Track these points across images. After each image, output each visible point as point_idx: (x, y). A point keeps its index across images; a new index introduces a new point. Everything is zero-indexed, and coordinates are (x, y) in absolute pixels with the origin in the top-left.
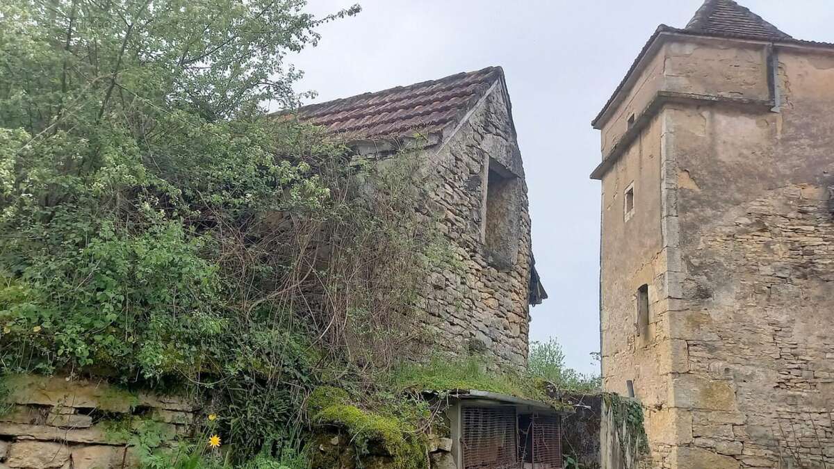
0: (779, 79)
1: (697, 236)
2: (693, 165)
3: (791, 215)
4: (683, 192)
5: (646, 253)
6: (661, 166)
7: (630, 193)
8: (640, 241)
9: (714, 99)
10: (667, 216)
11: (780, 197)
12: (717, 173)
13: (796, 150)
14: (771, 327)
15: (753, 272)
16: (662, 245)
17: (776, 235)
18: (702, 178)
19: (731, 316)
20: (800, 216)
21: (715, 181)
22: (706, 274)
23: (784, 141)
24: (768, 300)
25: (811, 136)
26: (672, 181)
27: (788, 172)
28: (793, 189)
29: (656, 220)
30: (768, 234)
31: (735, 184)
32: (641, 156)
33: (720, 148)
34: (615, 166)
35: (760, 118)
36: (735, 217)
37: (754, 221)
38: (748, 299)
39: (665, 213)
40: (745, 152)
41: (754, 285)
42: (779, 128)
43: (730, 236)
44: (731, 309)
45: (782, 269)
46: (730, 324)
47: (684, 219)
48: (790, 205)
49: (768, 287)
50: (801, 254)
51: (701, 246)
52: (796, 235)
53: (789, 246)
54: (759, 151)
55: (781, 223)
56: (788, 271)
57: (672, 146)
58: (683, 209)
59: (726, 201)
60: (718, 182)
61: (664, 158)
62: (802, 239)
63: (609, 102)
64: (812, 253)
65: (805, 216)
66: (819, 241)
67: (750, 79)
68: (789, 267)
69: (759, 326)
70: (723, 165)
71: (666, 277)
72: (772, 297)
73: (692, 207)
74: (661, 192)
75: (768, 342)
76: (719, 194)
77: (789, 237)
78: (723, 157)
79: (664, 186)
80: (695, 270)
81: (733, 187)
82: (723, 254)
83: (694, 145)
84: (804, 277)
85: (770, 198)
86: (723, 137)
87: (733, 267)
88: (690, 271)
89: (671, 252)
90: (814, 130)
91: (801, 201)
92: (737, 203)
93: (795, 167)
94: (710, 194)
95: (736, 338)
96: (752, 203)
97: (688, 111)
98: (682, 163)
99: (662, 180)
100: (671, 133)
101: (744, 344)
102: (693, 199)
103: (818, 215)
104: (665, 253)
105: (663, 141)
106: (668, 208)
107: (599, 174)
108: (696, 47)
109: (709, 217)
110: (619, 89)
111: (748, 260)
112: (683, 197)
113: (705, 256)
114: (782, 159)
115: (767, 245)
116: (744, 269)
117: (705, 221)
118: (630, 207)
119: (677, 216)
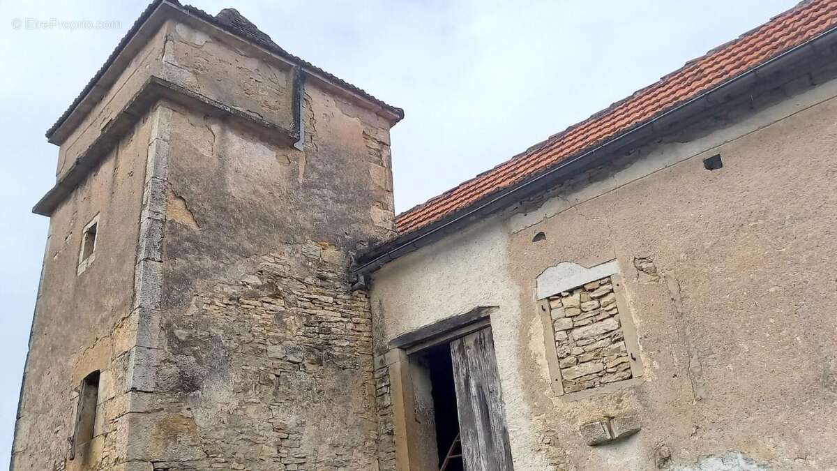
0: (304, 111)
1: (188, 294)
2: (192, 193)
3: (309, 280)
4: (174, 228)
5: (104, 321)
6: (145, 185)
7: (92, 233)
8: (97, 303)
9: (228, 109)
10: (146, 260)
11: (298, 255)
12: (224, 210)
13: (318, 201)
14: (276, 434)
15: (258, 353)
16: (133, 305)
17: (291, 305)
18: (202, 211)
19: (225, 419)
20: (319, 282)
21: (219, 220)
22: (195, 354)
23: (306, 186)
24: (275, 394)
25: (335, 188)
26: (160, 209)
27: (309, 226)
28: (312, 248)
29: (128, 267)
30: (280, 302)
31: (246, 228)
32: (115, 175)
33: (230, 178)
34: (73, 195)
35: (281, 152)
36: (243, 274)
37: (265, 282)
38: (250, 392)
39: (142, 256)
40: (261, 189)
41: (259, 372)
42: (302, 170)
43: (234, 299)
44: (227, 408)
45: (294, 350)
46: (223, 432)
47: (171, 268)
48: (307, 267)
49: (277, 376)
50: (317, 332)
51: (193, 310)
52: (312, 306)
53: (305, 319)
54: (278, 192)
55: (297, 288)
56: (299, 354)
57: (165, 159)
58: (172, 253)
59: (233, 250)
60: (224, 223)
61: (150, 174)
62: (320, 312)
63: (77, 102)
64: (329, 331)
65: (324, 283)
66: (336, 317)
67: (272, 102)
68: (302, 348)
69: (261, 433)
70: (231, 200)
71: (133, 356)
72: (281, 389)
73: (185, 251)
74: (140, 223)
75: (270, 457)
76: (224, 239)
77: (305, 308)
78: (233, 190)
79: (146, 214)
80: (179, 346)
81: (243, 232)
82: (221, 325)
83: (196, 165)
84: (319, 362)
85: (286, 255)
86: (236, 164)
87: (233, 345)
88: (173, 348)
89: (145, 316)
90: (337, 182)
91: (320, 264)
92: (247, 255)
93: (316, 220)
94: (212, 237)
95: (229, 453)
96: (265, 257)
97: (192, 119)
98: (178, 188)
99: (143, 206)
100: (164, 140)
101: (239, 462)
102: (187, 240)
103: (337, 284)
104: (135, 317)
105: (152, 151)
106: (148, 247)
107: (47, 207)
108: (210, 40)
109: (208, 270)
110: (94, 83)
111: (254, 336)
112: (173, 234)
113: (196, 325)
114: (303, 208)
115: (279, 316)
116: (248, 348)
117: (201, 273)
118: (89, 251)
119: (161, 262)
